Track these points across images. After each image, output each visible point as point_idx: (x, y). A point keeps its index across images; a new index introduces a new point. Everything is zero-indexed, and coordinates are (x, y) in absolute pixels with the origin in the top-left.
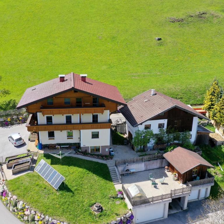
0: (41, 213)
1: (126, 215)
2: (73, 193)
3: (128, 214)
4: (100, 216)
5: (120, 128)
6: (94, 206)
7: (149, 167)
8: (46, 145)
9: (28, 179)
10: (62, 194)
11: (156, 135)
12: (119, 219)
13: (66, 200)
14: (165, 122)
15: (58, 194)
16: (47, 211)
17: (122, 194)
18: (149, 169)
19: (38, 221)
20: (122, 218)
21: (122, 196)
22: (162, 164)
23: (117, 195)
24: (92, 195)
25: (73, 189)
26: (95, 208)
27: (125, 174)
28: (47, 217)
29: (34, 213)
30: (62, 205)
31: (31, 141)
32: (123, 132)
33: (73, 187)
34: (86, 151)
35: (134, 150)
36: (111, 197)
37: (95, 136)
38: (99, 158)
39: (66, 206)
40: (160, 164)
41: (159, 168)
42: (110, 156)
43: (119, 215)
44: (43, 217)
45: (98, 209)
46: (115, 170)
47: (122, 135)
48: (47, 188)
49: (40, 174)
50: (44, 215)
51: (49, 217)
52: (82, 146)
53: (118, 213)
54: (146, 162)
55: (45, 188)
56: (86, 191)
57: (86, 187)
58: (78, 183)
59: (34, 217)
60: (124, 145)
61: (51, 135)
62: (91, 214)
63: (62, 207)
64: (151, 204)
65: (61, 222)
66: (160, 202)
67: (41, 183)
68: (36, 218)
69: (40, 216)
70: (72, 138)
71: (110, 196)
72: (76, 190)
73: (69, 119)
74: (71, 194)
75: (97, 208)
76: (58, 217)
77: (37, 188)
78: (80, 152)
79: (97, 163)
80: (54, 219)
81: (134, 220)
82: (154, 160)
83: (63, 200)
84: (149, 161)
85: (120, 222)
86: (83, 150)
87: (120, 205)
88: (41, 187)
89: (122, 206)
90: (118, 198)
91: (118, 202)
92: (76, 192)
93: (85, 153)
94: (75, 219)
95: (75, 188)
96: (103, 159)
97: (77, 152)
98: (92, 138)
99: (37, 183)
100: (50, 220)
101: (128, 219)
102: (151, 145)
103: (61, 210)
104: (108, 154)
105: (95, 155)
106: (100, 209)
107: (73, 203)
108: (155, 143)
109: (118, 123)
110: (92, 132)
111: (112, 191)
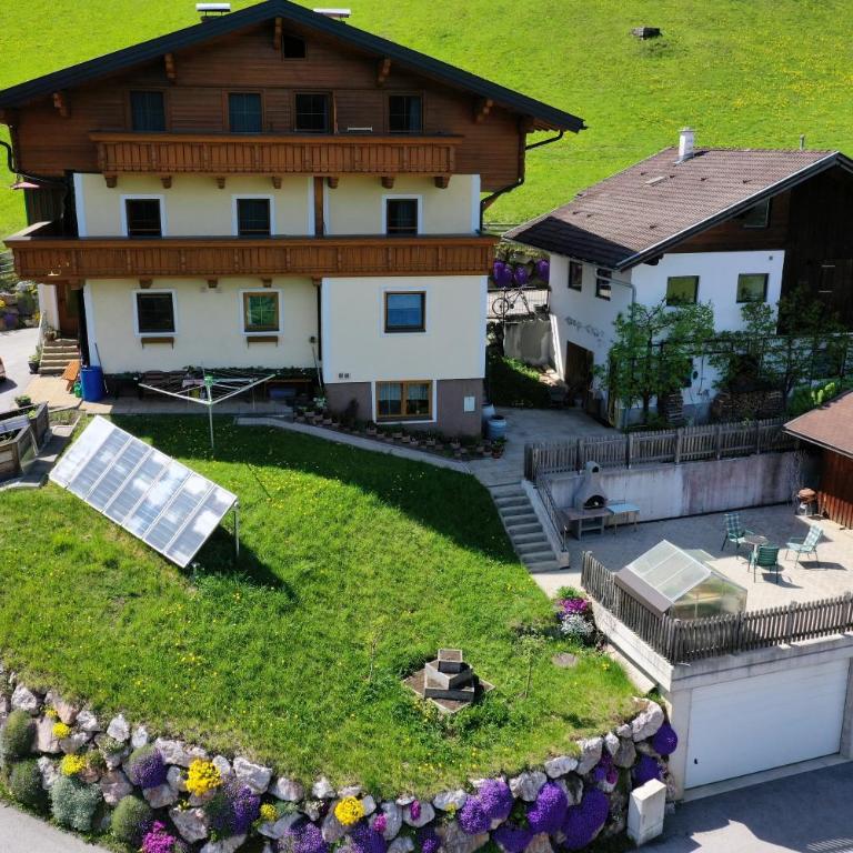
0: (80, 701)
1: (629, 721)
2: (291, 595)
3: (642, 719)
4: (473, 724)
5: (517, 337)
6: (430, 671)
9: (10, 519)
10: (217, 594)
11: (725, 336)
12: (595, 742)
13: (243, 629)
15: (192, 592)
16: (116, 688)
17: (588, 614)
18: (707, 507)
19: (57, 756)
20: (611, 739)
21: (586, 628)
22: (775, 483)
23: (559, 618)
24: (407, 615)
25: (288, 574)
26: (432, 682)
27: (586, 522)
28: (118, 726)
29: (33, 705)
30: (220, 651)
31: (44, 374)
33: (287, 561)
34: (354, 405)
36: (520, 631)
37: (405, 318)
38: (431, 450)
39: (249, 660)
40: (764, 479)
41: (761, 506)
42: (487, 443)
43: (591, 723)
44: (91, 722)
45: (455, 686)
46: (527, 502)
47: (533, 374)
48: (124, 563)
49: (80, 496)
50: (97, 710)
51: (131, 720)
52: (329, 377)
53: (577, 709)
54: (692, 465)
55: (112, 564)
56: (371, 592)
57: (367, 569)
58: (318, 543)
59: (32, 734)
61: (156, 316)
62: (406, 713)
63: (224, 665)
65: (212, 754)
67: (86, 539)
68: (45, 742)
69: (73, 723)
70: (275, 339)
71: (516, 623)
72: (306, 576)
73: (254, 215)
74: (280, 597)
75: (444, 680)
76: (194, 722)
77: (62, 563)
78: (319, 412)
79: (421, 465)
80: (166, 735)
81: (675, 758)
82: (734, 455)
83: (223, 629)
84: (706, 458)
85: (599, 765)
86: (340, 404)
87: (582, 670)
88: (85, 557)
89: (594, 677)
90: (563, 637)
91: (569, 659)
92: (306, 591)
93: (349, 418)
94: (311, 738)
95: (305, 566)
96: (451, 455)
97: (301, 413)
98: (389, 329)
99: (59, 537)
100: (139, 742)
101: (645, 749)
102: (697, 400)
103: (215, 680)
104: (475, 430)
105: (404, 431)
106: (465, 684)
108: (717, 385)
110: (388, 294)
111: (519, 602)
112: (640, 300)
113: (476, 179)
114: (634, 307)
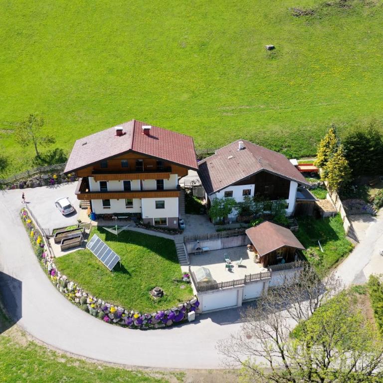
0: (94, 296)
1: (190, 301)
2: (130, 275)
3: (192, 301)
4: (160, 301)
5: (196, 191)
6: (154, 290)
7: (228, 245)
8: (100, 214)
9: (79, 257)
10: (117, 276)
11: (240, 203)
12: (181, 305)
13: (121, 283)
14: (252, 187)
15: (112, 275)
16: (99, 294)
17: (189, 278)
18: (227, 247)
19: (90, 304)
20: (185, 304)
21: (188, 280)
22: (244, 241)
23: (183, 278)
24: (152, 278)
25: (130, 271)
26: (154, 293)
27: (196, 253)
28: (100, 301)
29: (86, 295)
30: (117, 287)
31: (83, 208)
32: (201, 196)
33: (130, 268)
34: (149, 223)
35: (211, 222)
36: (175, 280)
37: (160, 206)
38: (166, 233)
39: (121, 289)
40: (241, 241)
41: (241, 246)
42: (178, 230)
43: (182, 301)
44: (95, 300)
45: (158, 294)
46: (183, 248)
47: (199, 201)
48: (100, 268)
49: (92, 252)
50: (96, 298)
51: (102, 300)
52: (144, 217)
53: (180, 298)
54: (223, 239)
55: (98, 268)
56: (145, 273)
57: (146, 268)
58: (136, 263)
59: (86, 300)
60: (201, 214)
61: (106, 203)
62: (149, 299)
63: (117, 290)
64: (220, 291)
65: (115, 306)
66: (231, 289)
67: (93, 262)
68: (89, 301)
69: (93, 299)
70: (132, 207)
71: (174, 279)
72: (133, 271)
73: (127, 185)
74: (128, 276)
75: (156, 293)
76: (112, 300)
77: (89, 268)
78: (141, 224)
79: (163, 239)
80: (107, 303)
81: (200, 307)
82: (234, 236)
83: (117, 283)
84: (227, 237)
85: (182, 309)
86: (146, 222)
87: (185, 289)
88: (93, 267)
89: (187, 291)
90: (183, 281)
91: (183, 287)
92: (133, 274)
93: (148, 225)
94: (131, 303)
95: (133, 269)
96: (170, 234)
97: (137, 225)
98: (157, 208)
99: (89, 263)
100: (103, 303)
101: (193, 305)
102: (233, 217)
103: (115, 293)
104: (177, 227)
105: (160, 228)
106: (160, 294)
107: (128, 286)
108: (238, 214)
109: (195, 185)
110: (156, 201)
111: (176, 273)
112: (218, 197)
113: (177, 175)
114: (216, 198)
